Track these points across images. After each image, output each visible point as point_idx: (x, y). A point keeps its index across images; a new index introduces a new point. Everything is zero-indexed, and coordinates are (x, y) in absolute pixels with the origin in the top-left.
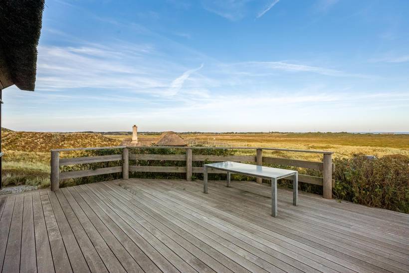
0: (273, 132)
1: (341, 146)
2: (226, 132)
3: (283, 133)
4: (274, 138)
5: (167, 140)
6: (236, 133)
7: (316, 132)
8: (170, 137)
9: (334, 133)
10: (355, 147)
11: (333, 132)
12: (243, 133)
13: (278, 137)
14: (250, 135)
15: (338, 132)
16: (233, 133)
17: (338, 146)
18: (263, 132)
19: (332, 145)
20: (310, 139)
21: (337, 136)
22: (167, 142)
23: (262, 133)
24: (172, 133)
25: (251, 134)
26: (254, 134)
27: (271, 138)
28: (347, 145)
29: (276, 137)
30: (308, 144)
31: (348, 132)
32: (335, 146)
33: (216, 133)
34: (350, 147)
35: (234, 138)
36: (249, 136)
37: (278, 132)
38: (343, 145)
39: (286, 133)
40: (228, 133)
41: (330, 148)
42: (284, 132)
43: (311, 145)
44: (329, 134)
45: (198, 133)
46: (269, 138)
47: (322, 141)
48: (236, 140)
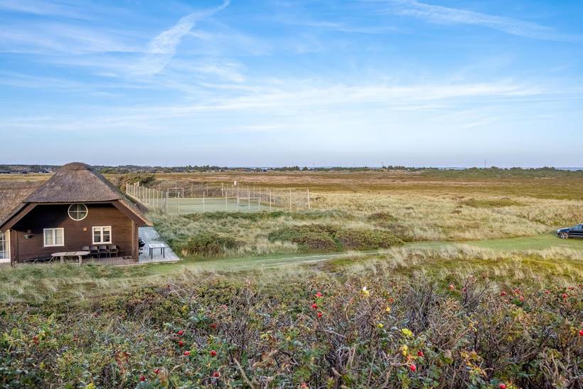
0: (391, 168)
1: (534, 199)
2: (281, 166)
3: (413, 169)
4: (390, 182)
5: (58, 188)
6: (305, 169)
7: (489, 166)
8: (69, 178)
9: (527, 170)
10: (566, 202)
11: (524, 167)
12: (321, 169)
13: (401, 178)
14: (336, 173)
15: (535, 167)
16: (297, 168)
17: (527, 199)
18: (369, 166)
19: (514, 198)
20: (471, 184)
21: (533, 176)
22: (58, 193)
23: (366, 169)
24: (77, 167)
25: (341, 173)
26: (347, 173)
27: (384, 181)
28: (551, 197)
29: (394, 179)
30: (462, 195)
31: (556, 167)
32: (522, 199)
33: (258, 170)
34: (554, 201)
35: (298, 180)
36: (333, 177)
37: (403, 168)
38: (540, 196)
39: (420, 169)
40: (284, 169)
41: (509, 204)
42: (416, 167)
43: (467, 199)
44: (516, 172)
45: (213, 168)
46: (379, 182)
47: (495, 189)
48: (299, 186)
